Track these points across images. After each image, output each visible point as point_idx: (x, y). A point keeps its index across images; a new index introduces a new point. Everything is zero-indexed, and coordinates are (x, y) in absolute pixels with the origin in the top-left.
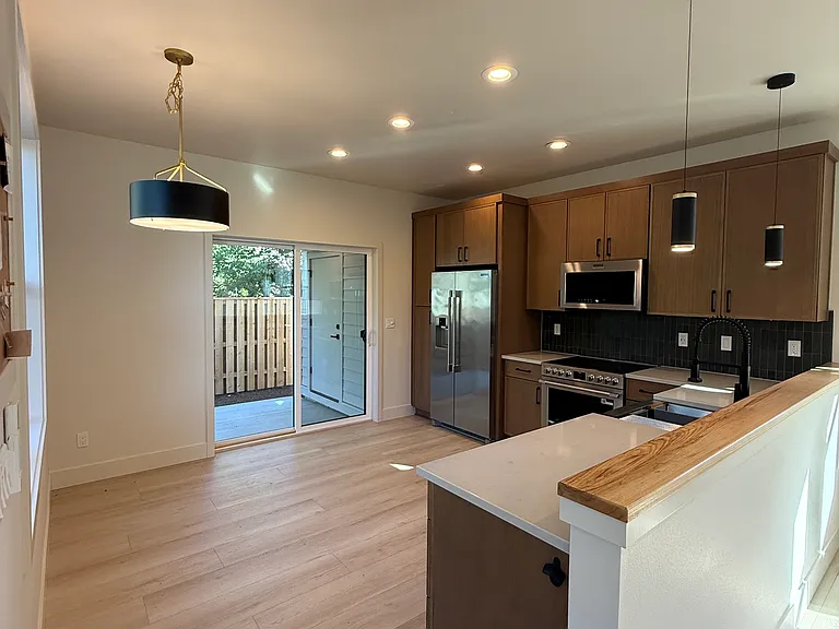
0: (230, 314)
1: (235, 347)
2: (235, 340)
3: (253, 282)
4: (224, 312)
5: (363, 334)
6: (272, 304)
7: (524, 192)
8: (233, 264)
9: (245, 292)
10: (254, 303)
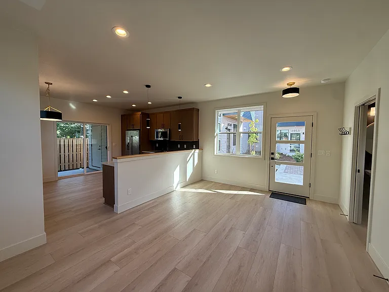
0: (62, 143)
1: (65, 155)
2: (64, 152)
3: (72, 133)
4: (60, 143)
5: (106, 147)
6: (79, 141)
7: (147, 112)
8: (63, 127)
9: (68, 137)
10: (72, 140)
